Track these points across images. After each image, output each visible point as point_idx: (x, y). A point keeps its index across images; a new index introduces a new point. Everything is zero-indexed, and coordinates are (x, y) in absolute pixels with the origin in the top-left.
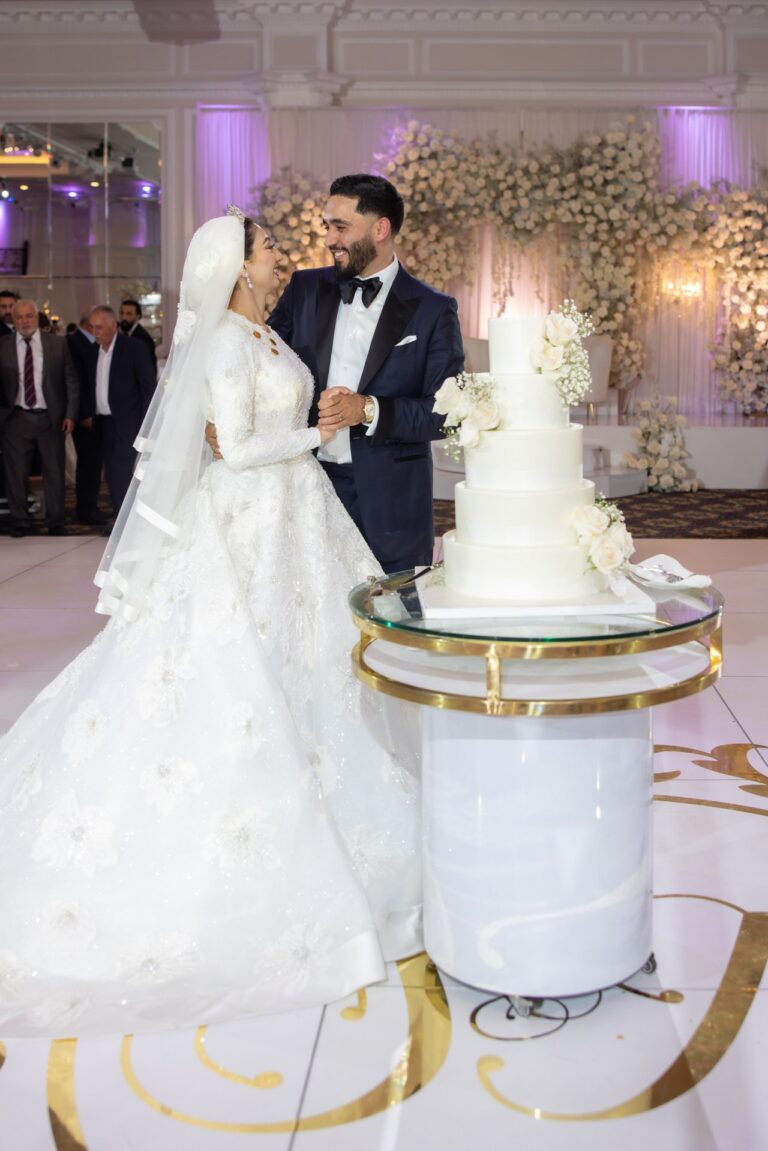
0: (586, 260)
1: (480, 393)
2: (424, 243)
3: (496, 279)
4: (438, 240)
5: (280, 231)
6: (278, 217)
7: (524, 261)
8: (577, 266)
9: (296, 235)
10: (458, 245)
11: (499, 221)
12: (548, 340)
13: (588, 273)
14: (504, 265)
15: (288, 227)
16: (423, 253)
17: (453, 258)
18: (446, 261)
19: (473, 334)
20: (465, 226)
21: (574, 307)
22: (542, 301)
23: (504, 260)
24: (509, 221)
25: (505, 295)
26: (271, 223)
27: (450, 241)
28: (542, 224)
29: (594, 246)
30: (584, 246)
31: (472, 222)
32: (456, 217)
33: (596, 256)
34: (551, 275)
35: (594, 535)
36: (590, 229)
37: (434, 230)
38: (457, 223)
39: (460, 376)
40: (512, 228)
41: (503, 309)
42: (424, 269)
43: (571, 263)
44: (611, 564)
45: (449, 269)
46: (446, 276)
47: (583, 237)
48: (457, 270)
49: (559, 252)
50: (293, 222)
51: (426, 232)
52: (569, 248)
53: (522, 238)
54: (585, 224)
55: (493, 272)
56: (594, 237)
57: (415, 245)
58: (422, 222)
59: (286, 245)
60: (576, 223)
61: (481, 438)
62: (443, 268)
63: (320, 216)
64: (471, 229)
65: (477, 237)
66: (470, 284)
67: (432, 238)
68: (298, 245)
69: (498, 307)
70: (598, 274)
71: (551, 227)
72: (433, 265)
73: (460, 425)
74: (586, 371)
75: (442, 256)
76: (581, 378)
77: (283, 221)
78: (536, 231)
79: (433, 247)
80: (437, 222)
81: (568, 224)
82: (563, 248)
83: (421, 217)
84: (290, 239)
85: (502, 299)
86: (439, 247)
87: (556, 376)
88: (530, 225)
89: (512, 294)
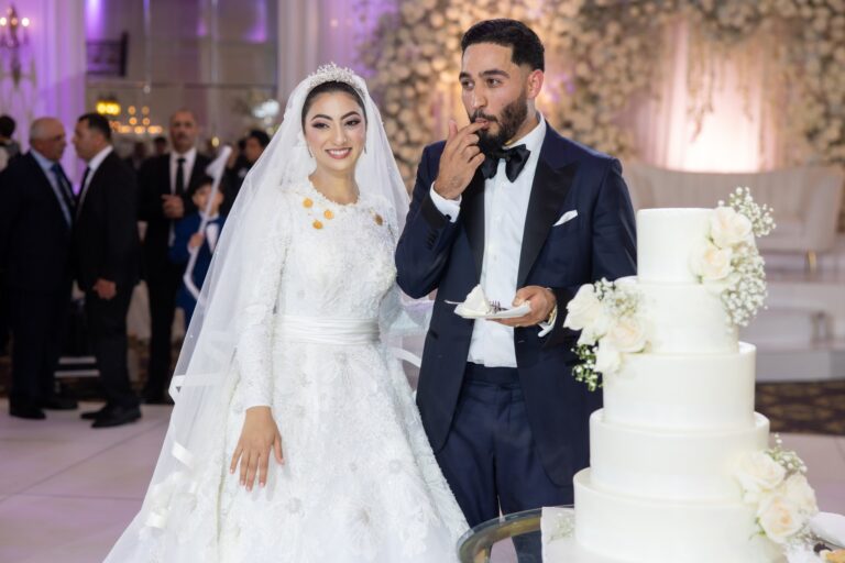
0: (813, 65)
1: (623, 307)
2: (599, 46)
3: (693, 89)
4: (618, 41)
5: (421, 31)
6: (419, 14)
7: (730, 68)
8: (801, 73)
9: (440, 37)
10: (644, 49)
11: (698, 16)
12: (712, 240)
13: (815, 83)
14: (703, 72)
15: (431, 28)
16: (598, 59)
17: (637, 64)
18: (628, 70)
19: (659, 162)
20: (654, 23)
21: (749, 198)
22: (751, 118)
23: (703, 65)
24: (711, 16)
25: (703, 111)
26: (410, 21)
27: (633, 43)
28: (755, 19)
29: (825, 48)
30: (810, 47)
31: (663, 18)
32: (643, 13)
33: (827, 60)
34: (766, 85)
35: (766, 490)
36: (820, 24)
37: (613, 29)
38: (643, 20)
39: (598, 284)
40: (714, 25)
41: (699, 129)
42: (598, 79)
43: (791, 70)
44: (785, 529)
45: (631, 78)
46: (627, 87)
47: (809, 34)
48: (640, 81)
49: (776, 55)
50: (437, 20)
51: (603, 32)
52: (791, 51)
53: (728, 38)
54: (812, 19)
55: (689, 82)
56: (826, 35)
57: (589, 48)
58: (599, 19)
59: (428, 49)
60: (800, 18)
61: (623, 361)
62: (623, 79)
63: (471, 13)
64: (661, 27)
65: (668, 36)
66: (658, 98)
67: (610, 39)
68: (442, 50)
69: (692, 127)
70: (829, 84)
71: (767, 24)
72: (611, 73)
73: (597, 344)
74: (760, 282)
75: (622, 62)
76: (753, 291)
77: (425, 19)
78: (747, 28)
79: (613, 50)
80: (617, 18)
81: (790, 20)
82: (783, 50)
83: (596, 13)
84: (434, 42)
85: (698, 117)
86: (620, 51)
87: (721, 288)
88: (739, 21)
89: (711, 109)
